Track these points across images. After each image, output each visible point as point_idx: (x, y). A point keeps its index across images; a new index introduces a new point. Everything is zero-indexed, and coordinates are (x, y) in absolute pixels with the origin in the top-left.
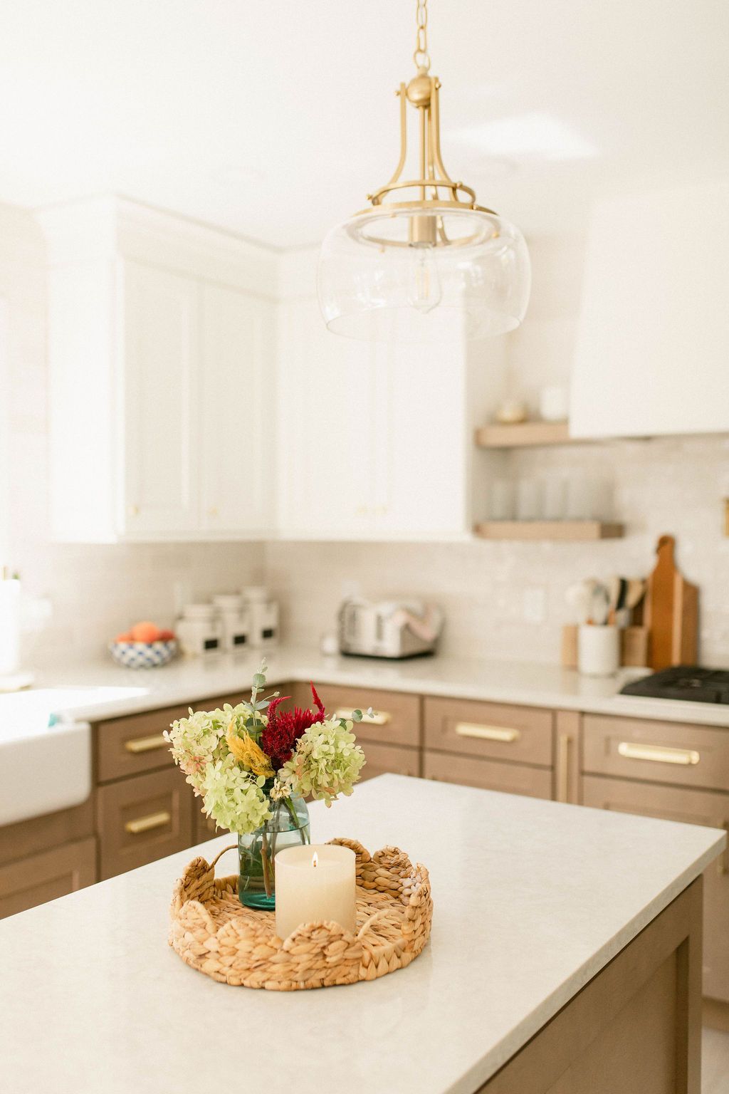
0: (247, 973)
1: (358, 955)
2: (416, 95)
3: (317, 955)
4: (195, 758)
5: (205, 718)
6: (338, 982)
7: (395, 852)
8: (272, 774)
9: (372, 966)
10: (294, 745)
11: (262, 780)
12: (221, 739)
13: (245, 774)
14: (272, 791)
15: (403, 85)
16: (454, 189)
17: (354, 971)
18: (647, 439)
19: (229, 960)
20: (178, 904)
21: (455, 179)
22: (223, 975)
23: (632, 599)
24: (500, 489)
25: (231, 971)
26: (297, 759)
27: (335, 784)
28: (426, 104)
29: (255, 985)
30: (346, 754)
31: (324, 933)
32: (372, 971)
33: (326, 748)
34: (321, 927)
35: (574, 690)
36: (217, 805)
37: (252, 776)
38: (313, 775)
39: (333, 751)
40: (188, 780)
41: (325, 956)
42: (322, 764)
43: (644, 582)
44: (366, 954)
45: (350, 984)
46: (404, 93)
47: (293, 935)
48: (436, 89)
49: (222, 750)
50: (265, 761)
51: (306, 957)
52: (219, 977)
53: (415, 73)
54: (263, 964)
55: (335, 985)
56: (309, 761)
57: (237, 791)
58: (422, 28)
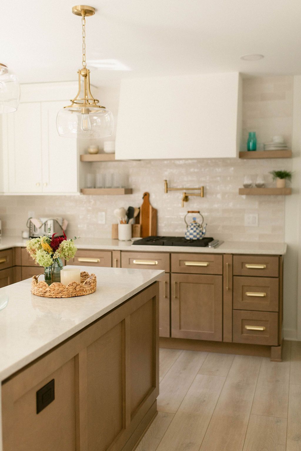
0: (58, 294)
1: (83, 289)
2: (83, 73)
3: (74, 289)
4: (33, 249)
5: (35, 240)
6: (79, 295)
7: (85, 272)
8: (53, 253)
9: (86, 292)
10: (59, 246)
11: (51, 253)
12: (40, 244)
13: (46, 252)
14: (53, 257)
15: (79, 70)
16: (94, 101)
17: (82, 293)
18: (140, 160)
19: (52, 292)
20: (36, 283)
21: (95, 98)
22: (51, 296)
23: (136, 214)
24: (89, 177)
25: (54, 294)
26: (60, 249)
27: (70, 255)
28: (86, 76)
29: (60, 297)
30: (72, 247)
31: (75, 284)
32: (86, 293)
33: (67, 246)
34: (75, 283)
35: (117, 245)
36: (40, 260)
37: (48, 253)
38: (64, 253)
39: (69, 246)
40: (31, 256)
41: (76, 289)
42: (66, 250)
43: (139, 208)
44: (85, 289)
45: (81, 296)
46: (79, 72)
47: (68, 285)
48: (89, 73)
49: (40, 247)
50: (51, 249)
51: (72, 289)
52: (50, 297)
53: (82, 67)
54: (61, 292)
55: (78, 296)
56: (63, 249)
57: (45, 256)
58: (84, 55)
